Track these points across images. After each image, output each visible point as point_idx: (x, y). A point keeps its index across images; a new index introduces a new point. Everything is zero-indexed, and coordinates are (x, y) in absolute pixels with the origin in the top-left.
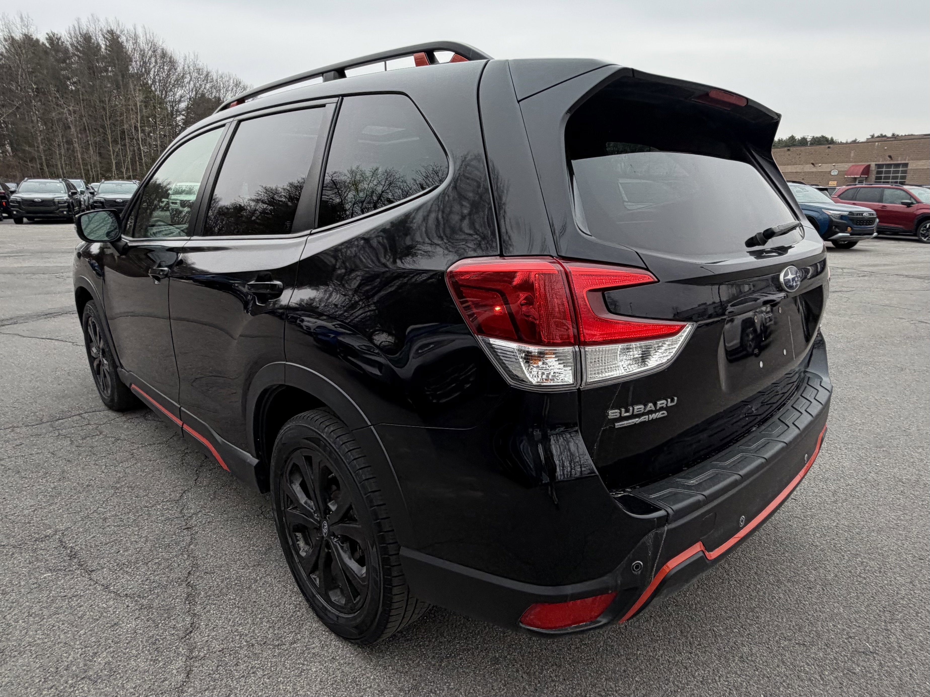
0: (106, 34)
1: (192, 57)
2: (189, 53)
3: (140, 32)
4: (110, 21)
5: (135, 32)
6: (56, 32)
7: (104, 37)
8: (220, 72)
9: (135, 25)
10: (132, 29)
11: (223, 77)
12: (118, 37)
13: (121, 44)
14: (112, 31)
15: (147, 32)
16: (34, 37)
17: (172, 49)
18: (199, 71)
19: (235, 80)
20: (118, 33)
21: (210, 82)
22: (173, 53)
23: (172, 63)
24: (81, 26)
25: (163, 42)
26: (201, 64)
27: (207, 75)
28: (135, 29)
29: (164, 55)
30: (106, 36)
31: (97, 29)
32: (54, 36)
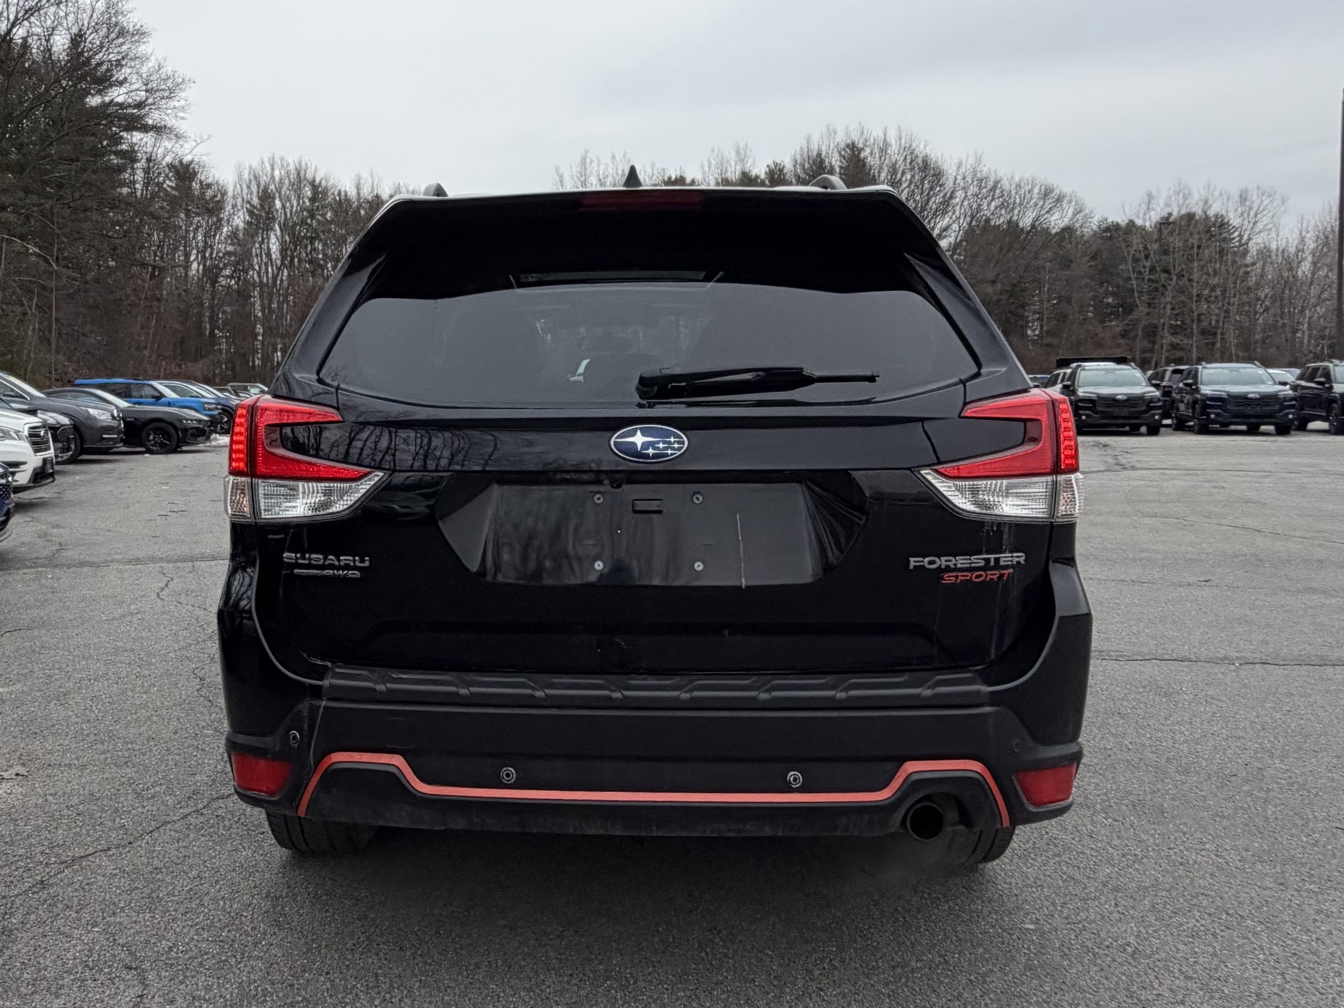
0: (844, 150)
1: (971, 161)
2: (968, 155)
3: (892, 139)
4: (851, 129)
5: (885, 139)
6: (779, 161)
7: (841, 155)
8: (1017, 179)
9: (886, 128)
10: (881, 135)
11: (1022, 185)
12: (860, 150)
13: (863, 161)
14: (853, 144)
15: (903, 135)
16: (753, 174)
17: (939, 155)
18: (981, 182)
19: (1043, 188)
20: (860, 146)
21: (999, 198)
22: (940, 160)
23: (938, 175)
24: (811, 146)
25: (925, 147)
26: (985, 170)
27: (994, 188)
28: (885, 135)
29: (925, 166)
30: (843, 153)
31: (832, 146)
32: (776, 166)
